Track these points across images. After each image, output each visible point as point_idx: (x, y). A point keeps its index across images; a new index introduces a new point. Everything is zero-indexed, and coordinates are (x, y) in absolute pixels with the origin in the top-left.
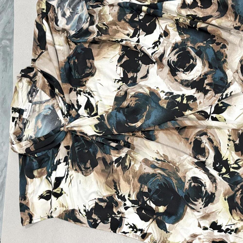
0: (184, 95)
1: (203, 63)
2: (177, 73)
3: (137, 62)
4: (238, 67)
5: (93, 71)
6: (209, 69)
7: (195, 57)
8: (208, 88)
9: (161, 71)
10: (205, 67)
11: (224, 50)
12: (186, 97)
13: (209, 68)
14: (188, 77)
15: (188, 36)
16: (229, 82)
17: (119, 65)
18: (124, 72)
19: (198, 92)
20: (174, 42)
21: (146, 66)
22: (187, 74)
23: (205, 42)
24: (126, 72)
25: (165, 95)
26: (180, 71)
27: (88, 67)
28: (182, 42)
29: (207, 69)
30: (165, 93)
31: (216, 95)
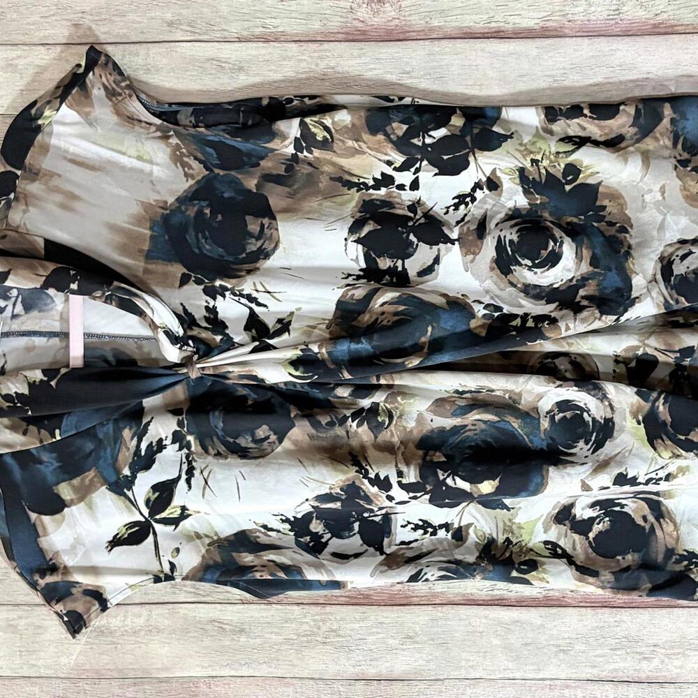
0: (526, 315)
1: (576, 254)
2: (512, 268)
3: (405, 235)
4: (655, 268)
5: (268, 246)
6: (591, 269)
7: (561, 238)
8: (585, 303)
9: (472, 261)
10: (581, 261)
11: (625, 237)
12: (532, 317)
13: (591, 264)
14: (541, 280)
15: (546, 199)
16: (632, 297)
17: (352, 238)
18: (367, 256)
19: (561, 310)
20: (510, 204)
21: (431, 248)
22: (539, 273)
23: (583, 217)
24: (374, 256)
25: (484, 308)
26: (521, 265)
27: (251, 235)
28: (531, 209)
29: (585, 268)
30: (483, 305)
31: (604, 317)
